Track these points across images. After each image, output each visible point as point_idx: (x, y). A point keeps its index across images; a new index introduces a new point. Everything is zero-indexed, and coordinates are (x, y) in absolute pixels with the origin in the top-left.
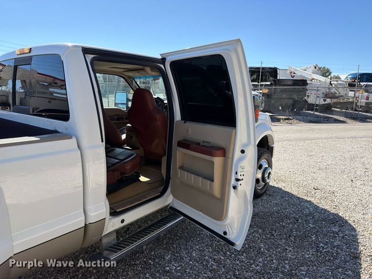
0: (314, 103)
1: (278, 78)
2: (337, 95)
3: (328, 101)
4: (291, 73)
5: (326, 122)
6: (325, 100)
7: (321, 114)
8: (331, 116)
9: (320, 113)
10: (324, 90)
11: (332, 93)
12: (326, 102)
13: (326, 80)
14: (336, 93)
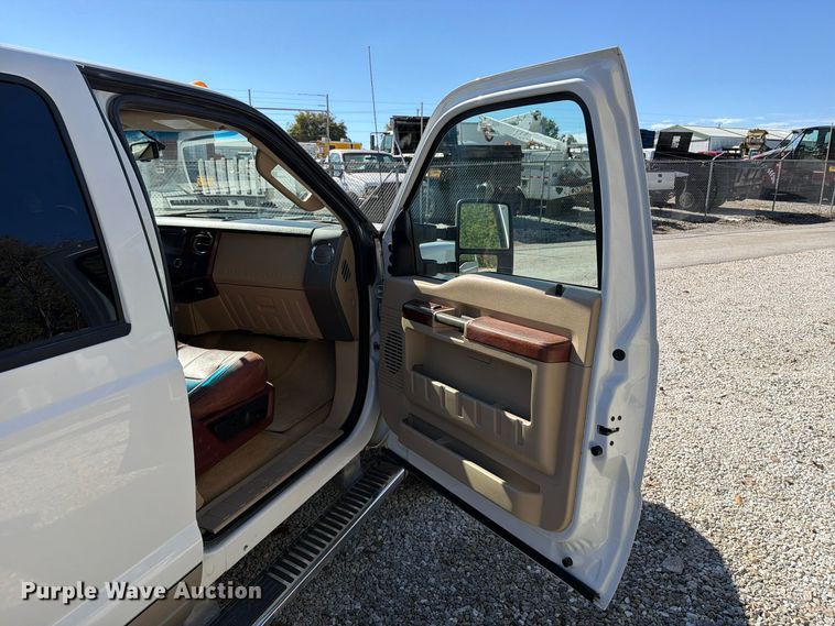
0: (539, 197)
1: (459, 143)
2: (582, 178)
3: (567, 191)
4: (485, 130)
5: (566, 238)
6: (559, 191)
7: (552, 221)
8: (574, 224)
9: (549, 218)
10: (555, 168)
11: (572, 174)
12: (562, 195)
13: (559, 144)
14: (580, 174)
